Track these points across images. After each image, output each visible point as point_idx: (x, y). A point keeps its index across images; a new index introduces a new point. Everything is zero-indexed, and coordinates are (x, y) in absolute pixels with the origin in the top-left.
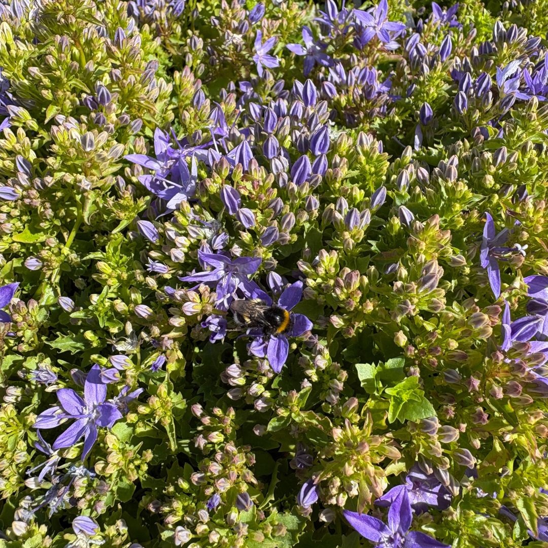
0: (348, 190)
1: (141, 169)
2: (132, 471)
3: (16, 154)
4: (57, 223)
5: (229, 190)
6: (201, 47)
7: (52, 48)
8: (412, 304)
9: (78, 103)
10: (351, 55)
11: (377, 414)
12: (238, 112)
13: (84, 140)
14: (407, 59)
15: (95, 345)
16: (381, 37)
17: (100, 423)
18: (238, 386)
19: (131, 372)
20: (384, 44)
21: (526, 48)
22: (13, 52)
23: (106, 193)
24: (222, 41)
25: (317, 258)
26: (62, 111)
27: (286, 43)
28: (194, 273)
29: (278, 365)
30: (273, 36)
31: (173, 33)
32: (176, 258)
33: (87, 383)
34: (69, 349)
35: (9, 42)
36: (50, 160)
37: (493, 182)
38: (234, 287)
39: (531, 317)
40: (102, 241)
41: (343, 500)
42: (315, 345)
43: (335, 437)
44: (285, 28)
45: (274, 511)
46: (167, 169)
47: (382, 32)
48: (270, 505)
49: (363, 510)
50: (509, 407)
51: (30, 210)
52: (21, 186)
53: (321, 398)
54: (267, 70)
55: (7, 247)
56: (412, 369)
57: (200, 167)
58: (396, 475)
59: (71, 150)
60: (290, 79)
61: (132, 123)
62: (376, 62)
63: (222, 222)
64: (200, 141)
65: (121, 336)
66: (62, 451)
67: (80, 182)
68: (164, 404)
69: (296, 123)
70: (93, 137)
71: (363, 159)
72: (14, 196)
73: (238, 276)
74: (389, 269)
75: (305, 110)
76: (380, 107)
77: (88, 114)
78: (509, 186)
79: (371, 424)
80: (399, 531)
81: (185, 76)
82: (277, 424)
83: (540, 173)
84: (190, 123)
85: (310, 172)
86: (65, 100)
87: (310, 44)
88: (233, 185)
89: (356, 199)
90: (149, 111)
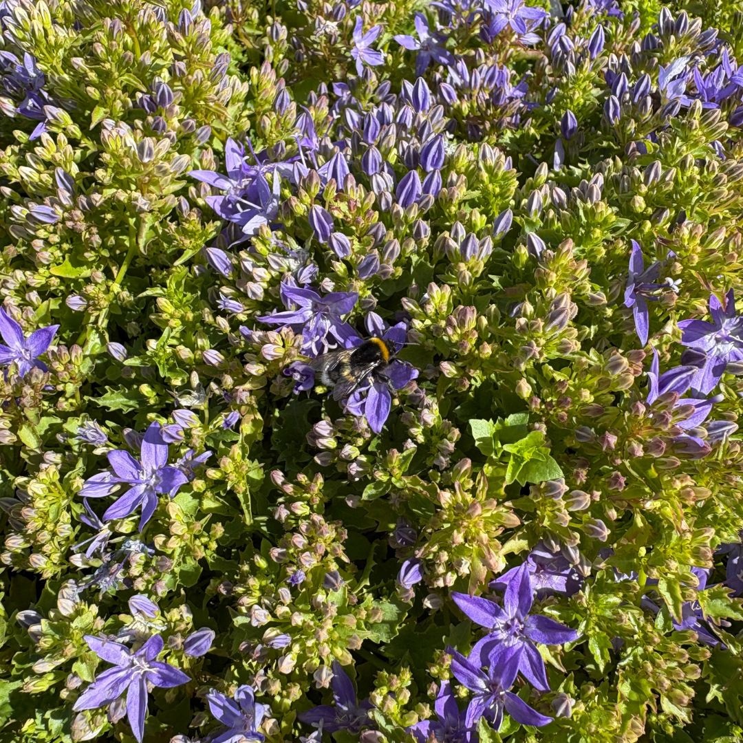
0: (465, 215)
1: (208, 189)
2: (199, 547)
3: (55, 167)
4: (105, 253)
5: (320, 212)
6: (285, 37)
7: (101, 34)
8: (538, 346)
9: (131, 104)
10: (476, 50)
11: (494, 482)
12: (331, 119)
13: (141, 148)
14: (549, 57)
15: (152, 402)
16: (515, 27)
17: (160, 490)
18: (328, 449)
19: (198, 432)
20: (520, 35)
21: (700, 42)
22: (52, 39)
23: (165, 218)
24: (311, 30)
25: (426, 295)
26: (111, 114)
27: (394, 34)
28: (275, 312)
29: (378, 423)
30: (376, 25)
31: (248, 20)
32: (254, 294)
33: (144, 443)
34: (121, 407)
35: (46, 26)
36: (100, 173)
37: (644, 206)
38: (324, 331)
39: (684, 368)
40: (160, 277)
41: (451, 579)
42: (422, 400)
43: (443, 501)
44: (393, 14)
45: (369, 598)
46: (241, 190)
47: (516, 21)
48: (365, 590)
49: (475, 592)
50: (653, 472)
51: (72, 236)
52: (61, 205)
53: (429, 463)
54: (368, 68)
55: (44, 281)
56: (537, 425)
57: (283, 186)
58: (516, 553)
59: (125, 160)
60: (399, 81)
61: (198, 131)
62: (509, 59)
63: (310, 251)
64: (283, 156)
65: (186, 388)
66: (114, 524)
67: (136, 200)
68: (237, 468)
69: (404, 133)
70: (152, 145)
71: (485, 176)
72: (53, 218)
73: (329, 317)
74: (515, 311)
75: (415, 117)
76: (512, 116)
77: (144, 119)
78: (663, 210)
79: (486, 489)
80: (517, 616)
81: (265, 73)
82: (374, 491)
83: (701, 194)
84: (271, 132)
85: (420, 193)
86: (115, 100)
87: (424, 36)
88: (324, 206)
89: (475, 225)
90: (219, 117)
